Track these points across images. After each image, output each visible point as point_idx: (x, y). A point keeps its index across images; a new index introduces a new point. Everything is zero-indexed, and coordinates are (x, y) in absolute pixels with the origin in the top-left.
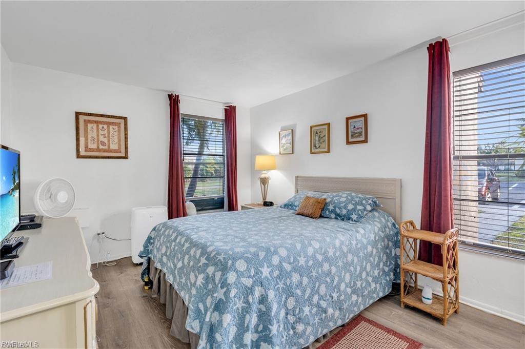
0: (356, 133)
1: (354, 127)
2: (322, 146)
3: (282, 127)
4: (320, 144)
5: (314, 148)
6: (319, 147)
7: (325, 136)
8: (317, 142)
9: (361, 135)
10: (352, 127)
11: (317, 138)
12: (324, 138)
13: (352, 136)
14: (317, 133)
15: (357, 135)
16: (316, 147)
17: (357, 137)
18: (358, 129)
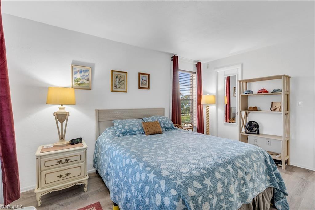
0: (143, 83)
1: (143, 79)
2: (122, 87)
3: (73, 61)
4: (120, 86)
5: (115, 87)
6: (119, 87)
7: (124, 80)
8: (117, 84)
9: (146, 85)
10: (142, 79)
11: (118, 81)
12: (123, 82)
13: (142, 84)
14: (117, 77)
15: (144, 84)
16: (116, 87)
17: (144, 85)
18: (145, 81)
